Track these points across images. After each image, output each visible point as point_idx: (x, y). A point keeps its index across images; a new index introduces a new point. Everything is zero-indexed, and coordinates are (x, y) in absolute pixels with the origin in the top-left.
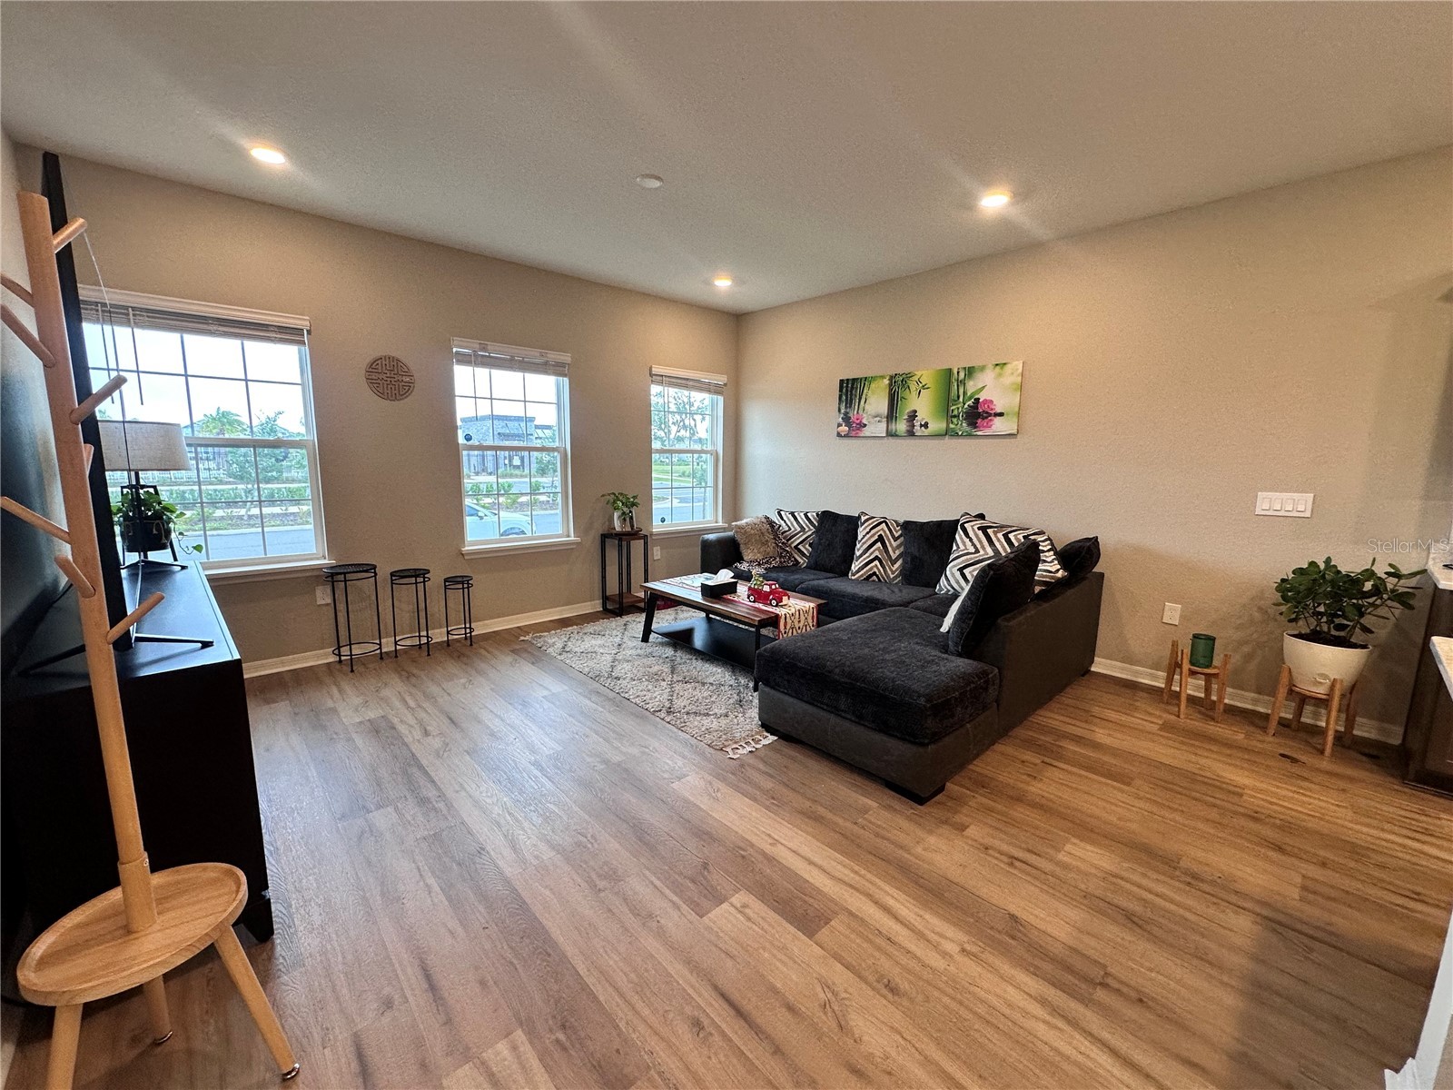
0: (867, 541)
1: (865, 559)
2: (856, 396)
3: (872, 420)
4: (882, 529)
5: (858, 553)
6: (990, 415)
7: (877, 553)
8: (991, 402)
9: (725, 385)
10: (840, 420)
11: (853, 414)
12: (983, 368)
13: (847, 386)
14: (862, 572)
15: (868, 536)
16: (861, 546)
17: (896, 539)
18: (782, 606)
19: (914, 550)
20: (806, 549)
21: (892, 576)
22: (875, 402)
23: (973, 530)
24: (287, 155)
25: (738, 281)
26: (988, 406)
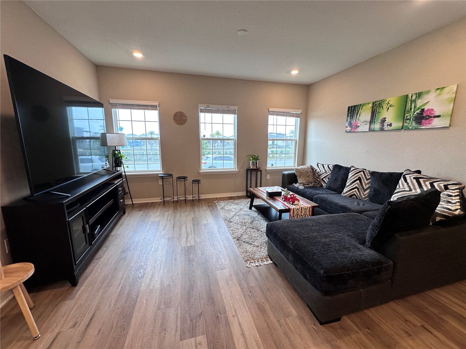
0: (352, 179)
1: (350, 187)
2: (355, 113)
3: (362, 124)
4: (361, 174)
5: (347, 184)
6: (431, 117)
7: (356, 185)
8: (432, 110)
9: (301, 113)
10: (347, 125)
11: (353, 122)
12: (428, 92)
13: (351, 110)
14: (348, 193)
15: (353, 177)
16: (349, 181)
17: (367, 180)
18: (294, 205)
19: (376, 186)
20: (326, 180)
21: (363, 197)
22: (365, 115)
23: (410, 178)
24: (143, 54)
25: (301, 71)
26: (430, 113)
